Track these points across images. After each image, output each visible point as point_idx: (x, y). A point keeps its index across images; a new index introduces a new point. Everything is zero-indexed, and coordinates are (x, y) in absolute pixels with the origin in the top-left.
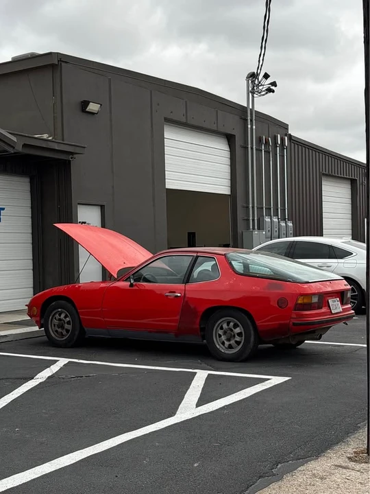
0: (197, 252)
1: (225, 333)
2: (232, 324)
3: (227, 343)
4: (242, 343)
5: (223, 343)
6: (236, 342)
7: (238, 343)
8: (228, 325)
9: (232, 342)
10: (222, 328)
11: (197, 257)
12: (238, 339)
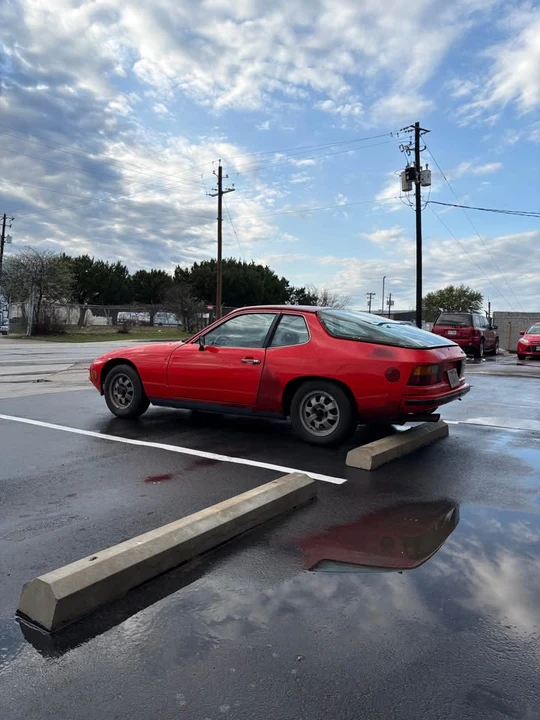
0: (281, 309)
1: (314, 410)
2: (322, 398)
3: (318, 423)
4: (337, 423)
5: (313, 424)
6: (329, 421)
7: (332, 422)
8: (318, 400)
9: (324, 421)
10: (310, 405)
11: (282, 315)
12: (330, 417)
